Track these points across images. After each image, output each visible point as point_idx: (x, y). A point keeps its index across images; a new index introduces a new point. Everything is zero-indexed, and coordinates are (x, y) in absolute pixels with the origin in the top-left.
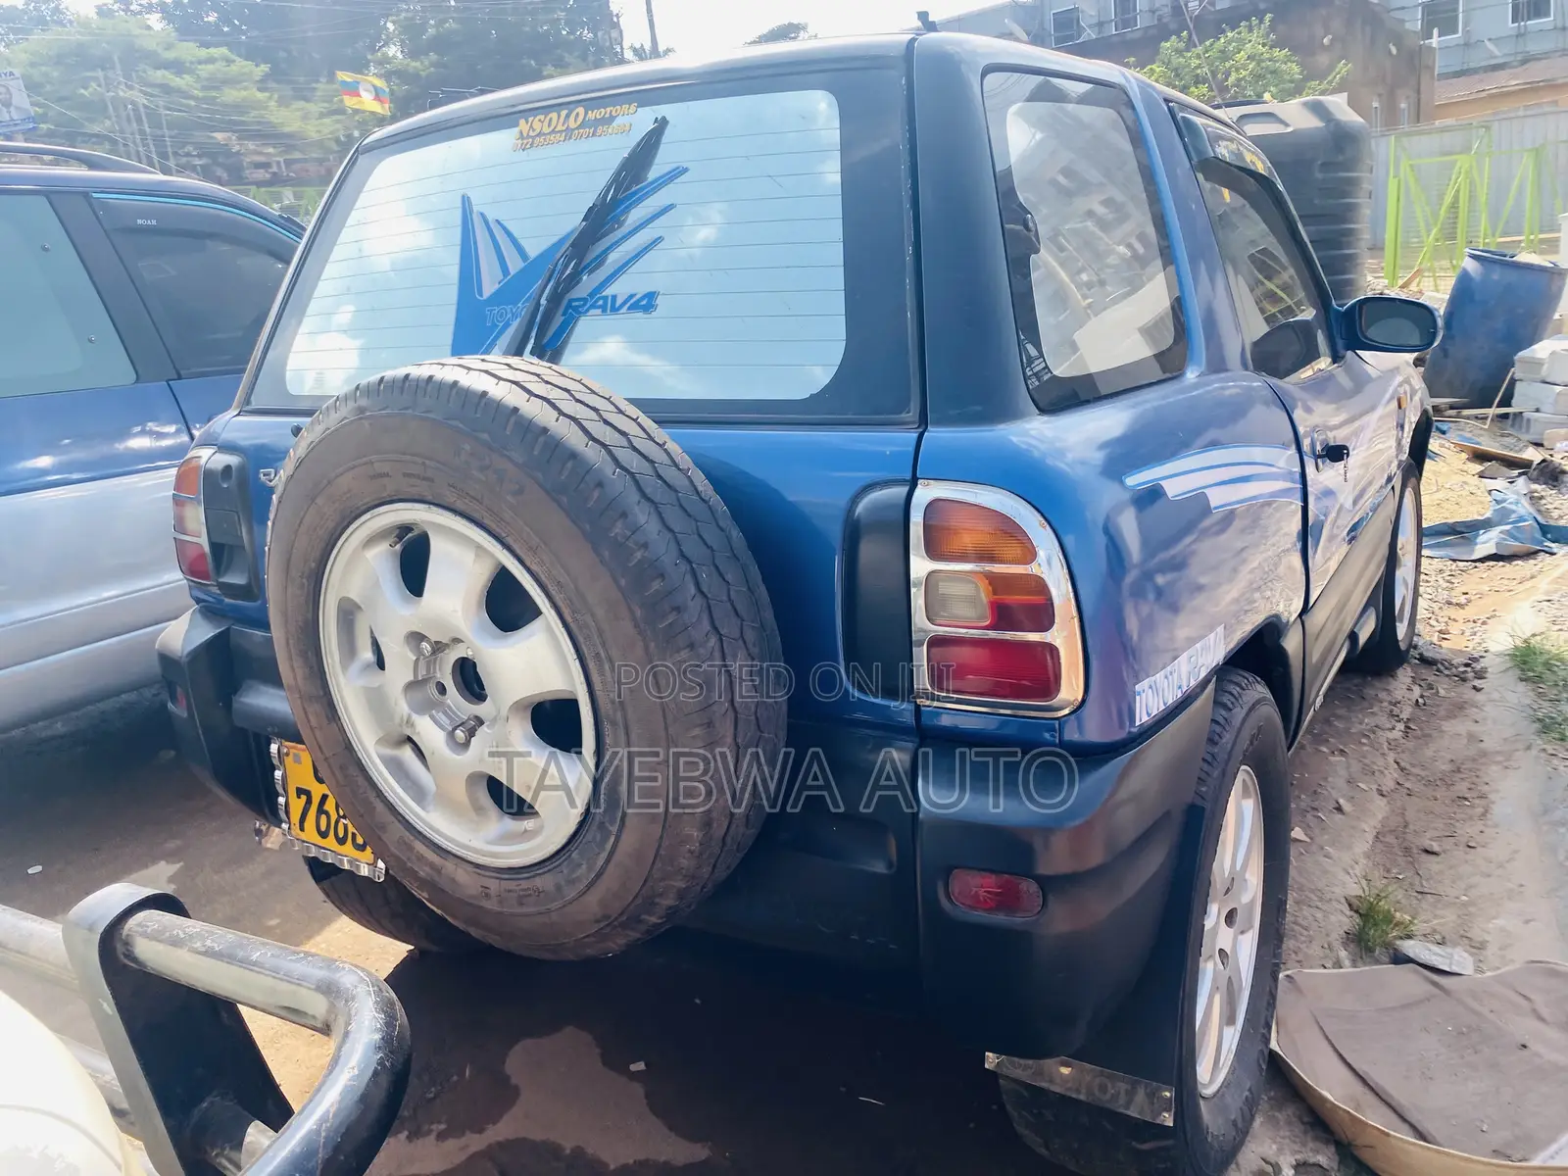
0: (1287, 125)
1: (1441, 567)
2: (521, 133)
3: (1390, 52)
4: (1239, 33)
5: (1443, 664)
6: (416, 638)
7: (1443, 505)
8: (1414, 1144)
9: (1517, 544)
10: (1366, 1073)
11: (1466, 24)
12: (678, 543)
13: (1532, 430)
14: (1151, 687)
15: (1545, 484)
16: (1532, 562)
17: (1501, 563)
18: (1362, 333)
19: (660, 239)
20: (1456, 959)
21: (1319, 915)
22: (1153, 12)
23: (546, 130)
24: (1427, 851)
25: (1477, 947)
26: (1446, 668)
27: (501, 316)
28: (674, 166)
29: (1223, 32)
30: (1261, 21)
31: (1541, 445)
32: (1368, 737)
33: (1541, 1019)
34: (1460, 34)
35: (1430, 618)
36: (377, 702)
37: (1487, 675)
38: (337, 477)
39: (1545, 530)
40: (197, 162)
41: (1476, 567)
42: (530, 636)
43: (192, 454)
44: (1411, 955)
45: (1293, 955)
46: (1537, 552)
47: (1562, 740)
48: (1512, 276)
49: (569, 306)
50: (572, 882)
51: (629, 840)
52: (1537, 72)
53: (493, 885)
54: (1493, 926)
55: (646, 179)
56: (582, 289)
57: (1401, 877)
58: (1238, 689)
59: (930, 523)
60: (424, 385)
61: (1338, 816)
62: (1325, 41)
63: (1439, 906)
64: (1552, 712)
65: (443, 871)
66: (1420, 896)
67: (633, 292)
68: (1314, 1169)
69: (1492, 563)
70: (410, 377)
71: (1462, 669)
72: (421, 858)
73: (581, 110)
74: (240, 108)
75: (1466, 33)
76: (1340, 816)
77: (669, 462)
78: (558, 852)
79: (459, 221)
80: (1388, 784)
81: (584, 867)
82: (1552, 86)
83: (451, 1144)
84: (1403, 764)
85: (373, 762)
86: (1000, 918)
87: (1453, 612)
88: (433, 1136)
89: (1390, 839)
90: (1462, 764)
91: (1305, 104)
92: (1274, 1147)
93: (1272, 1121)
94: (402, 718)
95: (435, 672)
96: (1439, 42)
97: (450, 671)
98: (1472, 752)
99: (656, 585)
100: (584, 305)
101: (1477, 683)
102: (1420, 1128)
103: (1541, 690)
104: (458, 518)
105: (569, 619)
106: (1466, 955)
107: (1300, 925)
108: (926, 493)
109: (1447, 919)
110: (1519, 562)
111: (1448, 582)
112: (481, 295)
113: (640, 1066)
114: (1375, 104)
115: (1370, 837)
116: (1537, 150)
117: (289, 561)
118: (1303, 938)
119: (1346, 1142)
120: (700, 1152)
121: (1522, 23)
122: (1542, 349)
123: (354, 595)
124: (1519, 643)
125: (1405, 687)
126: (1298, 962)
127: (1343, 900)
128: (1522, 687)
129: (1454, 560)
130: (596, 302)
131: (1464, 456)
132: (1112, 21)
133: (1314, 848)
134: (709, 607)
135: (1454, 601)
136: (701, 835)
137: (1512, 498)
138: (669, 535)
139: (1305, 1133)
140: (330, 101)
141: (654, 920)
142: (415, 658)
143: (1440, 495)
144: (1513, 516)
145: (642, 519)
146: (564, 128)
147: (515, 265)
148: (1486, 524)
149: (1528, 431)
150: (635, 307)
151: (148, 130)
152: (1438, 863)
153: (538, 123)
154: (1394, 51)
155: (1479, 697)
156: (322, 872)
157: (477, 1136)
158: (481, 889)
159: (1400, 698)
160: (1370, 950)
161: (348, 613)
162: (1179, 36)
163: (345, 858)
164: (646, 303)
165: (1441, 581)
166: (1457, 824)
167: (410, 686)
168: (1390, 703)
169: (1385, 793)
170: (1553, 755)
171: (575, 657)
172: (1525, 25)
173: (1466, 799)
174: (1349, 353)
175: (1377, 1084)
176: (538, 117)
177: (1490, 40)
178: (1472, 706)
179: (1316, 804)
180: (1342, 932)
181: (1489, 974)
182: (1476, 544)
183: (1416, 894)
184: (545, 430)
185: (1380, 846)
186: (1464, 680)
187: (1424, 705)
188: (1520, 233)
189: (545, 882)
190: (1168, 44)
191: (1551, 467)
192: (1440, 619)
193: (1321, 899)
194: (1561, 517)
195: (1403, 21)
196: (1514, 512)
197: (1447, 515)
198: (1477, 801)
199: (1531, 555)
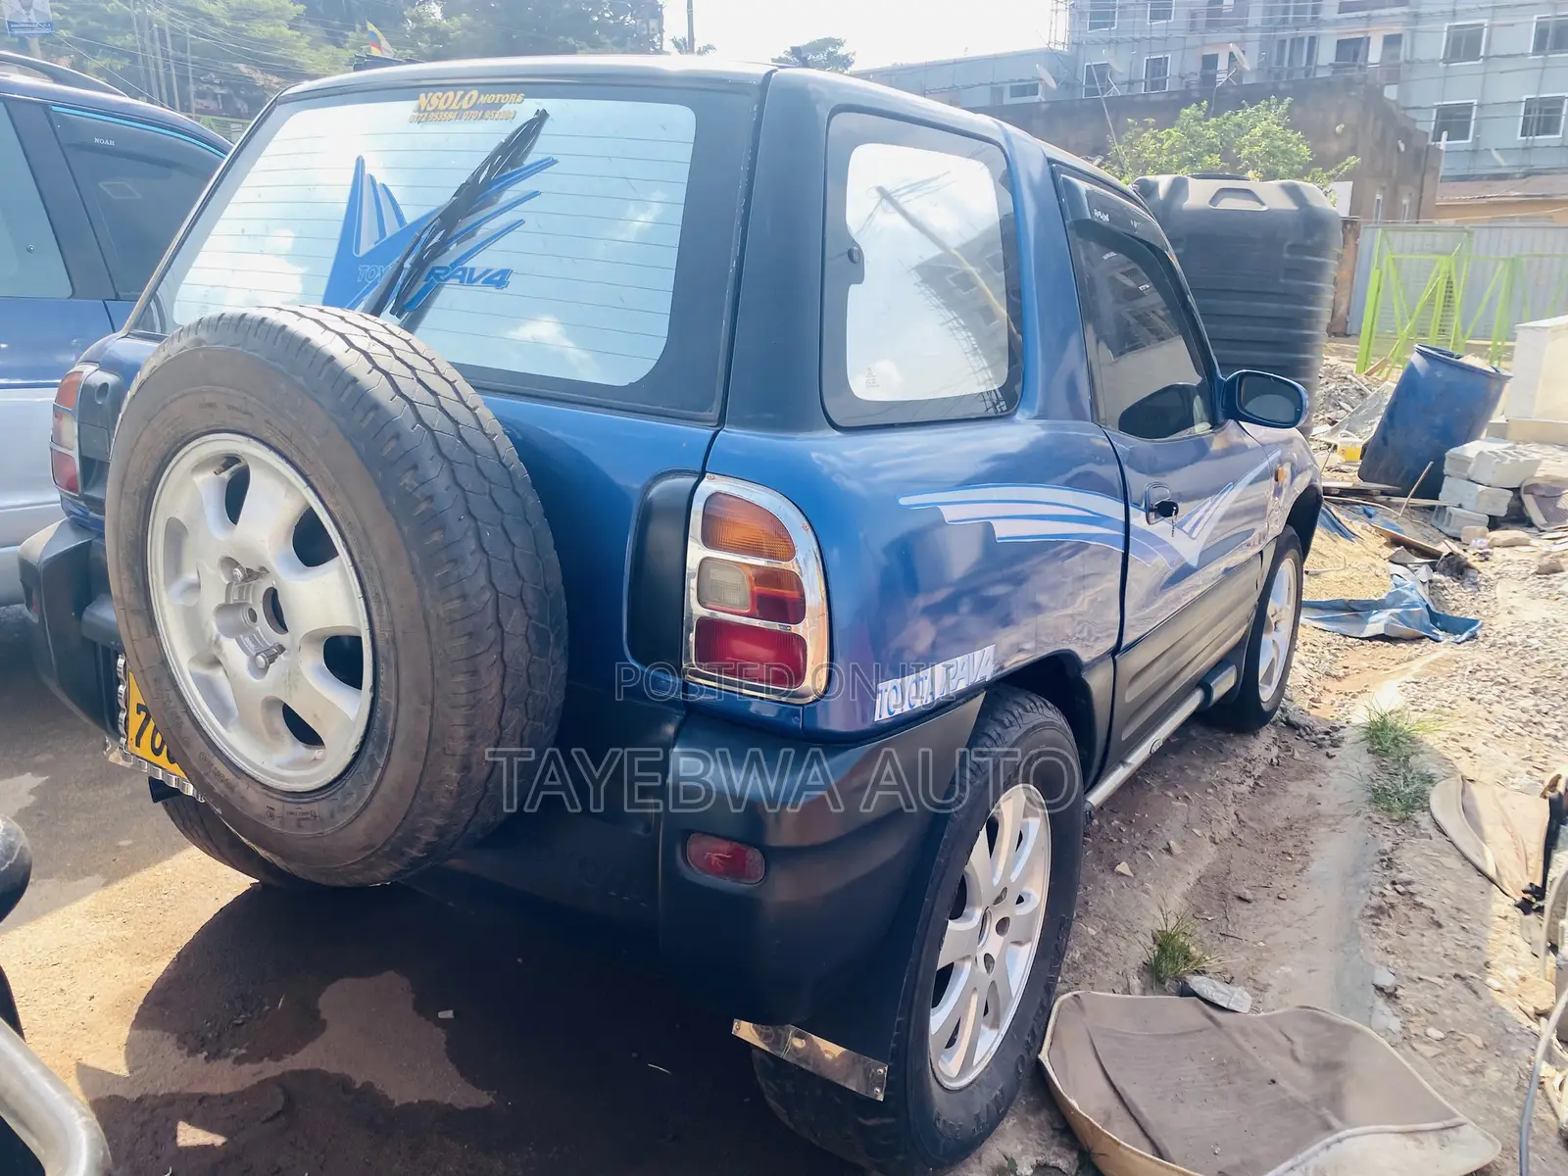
0: (1263, 204)
1: (1330, 639)
2: (420, 106)
3: (1398, 149)
4: (1257, 110)
5: (1305, 730)
6: (229, 563)
7: (1346, 583)
8: (1151, 1160)
9: (1405, 627)
10: (1123, 1089)
11: (1477, 131)
12: (467, 501)
13: (1451, 525)
14: (895, 688)
15: (1451, 575)
16: (1416, 646)
17: (1387, 644)
18: (1240, 405)
19: (521, 222)
20: (1238, 998)
21: (1123, 945)
22: (1181, 77)
23: (442, 107)
24: (1240, 898)
25: (1260, 989)
26: (1307, 734)
27: (372, 274)
28: (544, 157)
29: (1242, 107)
30: (1280, 102)
31: (1459, 540)
32: (1213, 787)
33: (1296, 1059)
34: (1469, 141)
35: (1305, 686)
36: (192, 619)
37: (1343, 745)
38: (171, 402)
39: (1434, 618)
40: (218, 90)
41: (1362, 644)
42: (325, 573)
43: (77, 368)
44: (1196, 990)
45: (1088, 977)
46: (1423, 637)
47: (1388, 810)
48: (1454, 376)
49: (432, 272)
50: (344, 809)
51: (394, 774)
52: (1536, 187)
53: (277, 806)
54: (1276, 974)
55: (522, 164)
56: (445, 260)
57: (1210, 919)
58: (1020, 710)
59: (711, 513)
60: (256, 325)
61: (1166, 857)
62: (1338, 129)
63: (1236, 949)
64: (1387, 784)
65: (236, 789)
66: (1222, 938)
67: (489, 266)
68: (1053, 1172)
69: (1377, 643)
70: (247, 316)
71: (1320, 736)
72: (218, 774)
73: (475, 93)
74: (268, 43)
75: (1476, 140)
76: (1169, 857)
77: (477, 427)
78: (335, 781)
79: (350, 180)
80: (1223, 832)
81: (355, 796)
82: (1548, 201)
83: (247, 1068)
84: (1242, 816)
85: (184, 679)
86: (726, 884)
87: (1331, 684)
88: (230, 1061)
89: (1212, 884)
90: (1297, 822)
91: (1283, 187)
92: (1020, 1148)
93: (1023, 1122)
94: (210, 639)
95: (247, 598)
96: (1447, 145)
97: (261, 599)
98: (1309, 811)
99: (437, 537)
100: (447, 273)
101: (1331, 751)
102: (1158, 1145)
103: (1384, 763)
104: (272, 453)
105: (357, 559)
106: (1246, 994)
107: (1100, 951)
108: (709, 485)
109: (1237, 960)
110: (1404, 645)
111: (1333, 654)
112: (357, 252)
113: (449, 1014)
114: (1379, 197)
115: (1192, 879)
116: (1513, 259)
117: (125, 477)
118: (1101, 964)
119: (1086, 1149)
120: (484, 1099)
121: (1530, 138)
122: (1471, 449)
123: (180, 517)
124: (1376, 718)
125: (1264, 746)
126: (1090, 984)
127: (1150, 934)
128: (1367, 758)
129: (1345, 636)
130: (456, 272)
131: (1384, 540)
132: (1142, 81)
133: (1136, 884)
134: (489, 563)
135: (1333, 673)
136: (459, 776)
137: (1410, 583)
138: (458, 491)
139: (1053, 1137)
140: (360, 50)
141: (415, 853)
142: (227, 583)
143: (1346, 574)
144: (1407, 600)
145: (432, 473)
146: (457, 108)
147: (392, 228)
148: (1380, 606)
149: (1448, 525)
150: (489, 282)
151: (171, 52)
152: (1248, 910)
153: (436, 99)
154: (1402, 147)
155: (1330, 763)
156: (160, 791)
157: (272, 1063)
158: (268, 809)
159: (1256, 756)
160: (1160, 981)
161: (177, 534)
162: (1199, 105)
163: (174, 777)
164: (499, 279)
165: (1326, 652)
166: (1275, 877)
167: (222, 609)
168: (1246, 759)
169: (1217, 841)
170: (1377, 823)
171: (361, 595)
172: (1533, 140)
173: (1290, 855)
174: (1231, 422)
175: (1130, 1100)
176: (436, 94)
177: (1497, 149)
178: (1321, 771)
179: (1148, 843)
180: (1140, 963)
181: (1262, 1014)
182: (1367, 623)
183: (1219, 935)
184: (355, 380)
185: (1199, 887)
186: (1320, 746)
187: (1278, 765)
188: (1486, 337)
189: (321, 808)
190: (1188, 111)
191: (1457, 560)
192: (1316, 688)
193: (1128, 930)
194: (1457, 608)
195: (1415, 121)
196: (1407, 596)
197: (1348, 592)
198: (1299, 858)
199: (1419, 639)
